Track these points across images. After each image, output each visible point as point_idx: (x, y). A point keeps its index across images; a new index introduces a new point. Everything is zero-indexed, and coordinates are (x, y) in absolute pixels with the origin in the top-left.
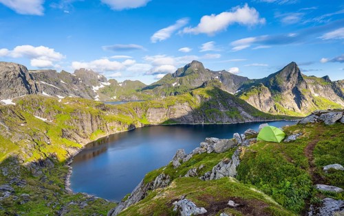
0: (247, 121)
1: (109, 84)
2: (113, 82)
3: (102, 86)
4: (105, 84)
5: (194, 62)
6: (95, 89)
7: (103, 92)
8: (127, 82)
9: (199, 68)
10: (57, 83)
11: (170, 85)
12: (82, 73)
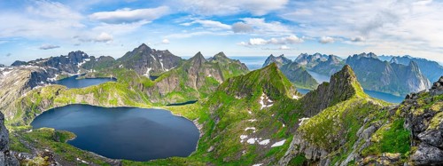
1: (89, 60)
2: (93, 58)
3: (84, 62)
4: (87, 60)
5: (143, 44)
6: (80, 64)
7: (84, 67)
9: (144, 51)
10: (57, 66)
11: (117, 67)
12: (72, 55)
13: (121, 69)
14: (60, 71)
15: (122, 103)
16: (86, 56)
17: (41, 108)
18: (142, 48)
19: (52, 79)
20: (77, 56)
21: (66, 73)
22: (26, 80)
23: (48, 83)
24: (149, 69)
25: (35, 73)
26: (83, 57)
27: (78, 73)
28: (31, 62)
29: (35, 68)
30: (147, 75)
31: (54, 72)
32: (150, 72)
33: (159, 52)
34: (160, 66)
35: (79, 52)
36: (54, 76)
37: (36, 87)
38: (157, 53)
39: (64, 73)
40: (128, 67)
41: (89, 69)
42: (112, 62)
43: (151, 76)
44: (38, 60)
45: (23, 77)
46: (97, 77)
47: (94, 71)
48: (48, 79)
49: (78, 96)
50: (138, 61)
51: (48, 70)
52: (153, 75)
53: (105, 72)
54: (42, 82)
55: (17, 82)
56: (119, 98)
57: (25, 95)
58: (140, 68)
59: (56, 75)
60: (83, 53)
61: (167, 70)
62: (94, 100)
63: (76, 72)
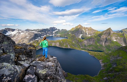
1: (58, 30)
2: (59, 30)
3: (56, 31)
4: (57, 30)
6: (54, 32)
7: (56, 33)
8: (62, 30)
9: (80, 28)
10: (45, 32)
11: (68, 33)
12: (51, 28)
13: (70, 34)
14: (46, 34)
15: (69, 47)
16: (56, 29)
17: (39, 47)
18: (79, 26)
19: (43, 37)
20: (53, 29)
21: (49, 35)
22: (32, 37)
23: (41, 38)
24: (81, 35)
25: (36, 34)
27: (53, 35)
28: (35, 30)
29: (36, 32)
30: (80, 37)
31: (44, 34)
32: (82, 36)
33: (87, 28)
34: (86, 34)
35: (54, 27)
37: (37, 39)
40: (72, 34)
41: (58, 34)
42: (66, 31)
43: (82, 38)
44: (37, 30)
45: (31, 35)
46: (60, 37)
47: (59, 35)
48: (42, 36)
49: (53, 43)
50: (77, 32)
51: (42, 33)
52: (83, 37)
53: (63, 35)
54: (39, 38)
55: (28, 37)
56: (68, 45)
57: (32, 42)
58: (78, 34)
59: (45, 35)
60: (55, 28)
61: (90, 36)
62: (59, 45)
63: (52, 35)
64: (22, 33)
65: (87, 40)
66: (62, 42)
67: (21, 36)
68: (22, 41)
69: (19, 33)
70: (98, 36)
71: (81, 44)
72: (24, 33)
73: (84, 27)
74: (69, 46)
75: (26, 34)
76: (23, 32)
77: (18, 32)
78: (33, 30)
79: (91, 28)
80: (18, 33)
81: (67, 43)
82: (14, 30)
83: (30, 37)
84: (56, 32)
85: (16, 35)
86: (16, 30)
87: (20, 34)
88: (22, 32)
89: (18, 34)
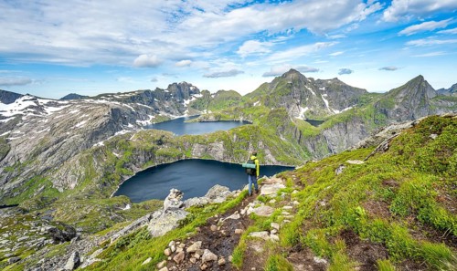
0: (268, 164)
1: (201, 96)
2: (206, 93)
3: (194, 99)
4: (198, 96)
6: (187, 102)
7: (194, 106)
8: (219, 92)
9: (294, 81)
10: (151, 103)
11: (251, 105)
12: (174, 88)
13: (257, 108)
14: (156, 111)
15: (273, 160)
16: (196, 91)
17: (133, 166)
18: (291, 76)
19: (144, 123)
20: (182, 91)
21: (166, 115)
22: (99, 122)
23: (139, 127)
24: (304, 110)
25: (117, 110)
26: (191, 92)
27: (185, 115)
28: (106, 95)
29: (115, 105)
30: (300, 118)
31: (147, 111)
32: (306, 113)
33: (320, 82)
34: (324, 106)
35: (185, 85)
36: (147, 118)
37: (122, 132)
38: (317, 84)
39: (162, 113)
40: (267, 105)
41: (202, 110)
42: (237, 99)
44: (119, 94)
45: (96, 115)
46: (218, 120)
47: (210, 112)
48: (138, 121)
49: (196, 146)
50: (285, 97)
51: (137, 108)
52: (311, 117)
53: (230, 112)
54: (130, 125)
55: (83, 122)
56: (267, 151)
57: (101, 144)
58: (288, 106)
59: (151, 117)
60: (191, 85)
61: (337, 112)
62: (224, 152)
63: (181, 113)
64: (50, 110)
65: (336, 127)
66: (239, 138)
67: (46, 121)
68: (53, 139)
69: (40, 108)
70: (375, 112)
71: (313, 147)
72: (62, 107)
73: (312, 79)
74: (269, 156)
75: (73, 112)
76: (56, 105)
77: (32, 103)
78: (99, 97)
79: (339, 82)
80: (31, 107)
81: (261, 143)
82: (16, 96)
83: (91, 121)
84: (195, 103)
85: (24, 118)
86: (26, 98)
87: (42, 114)
88: (49, 104)
89: (32, 114)
